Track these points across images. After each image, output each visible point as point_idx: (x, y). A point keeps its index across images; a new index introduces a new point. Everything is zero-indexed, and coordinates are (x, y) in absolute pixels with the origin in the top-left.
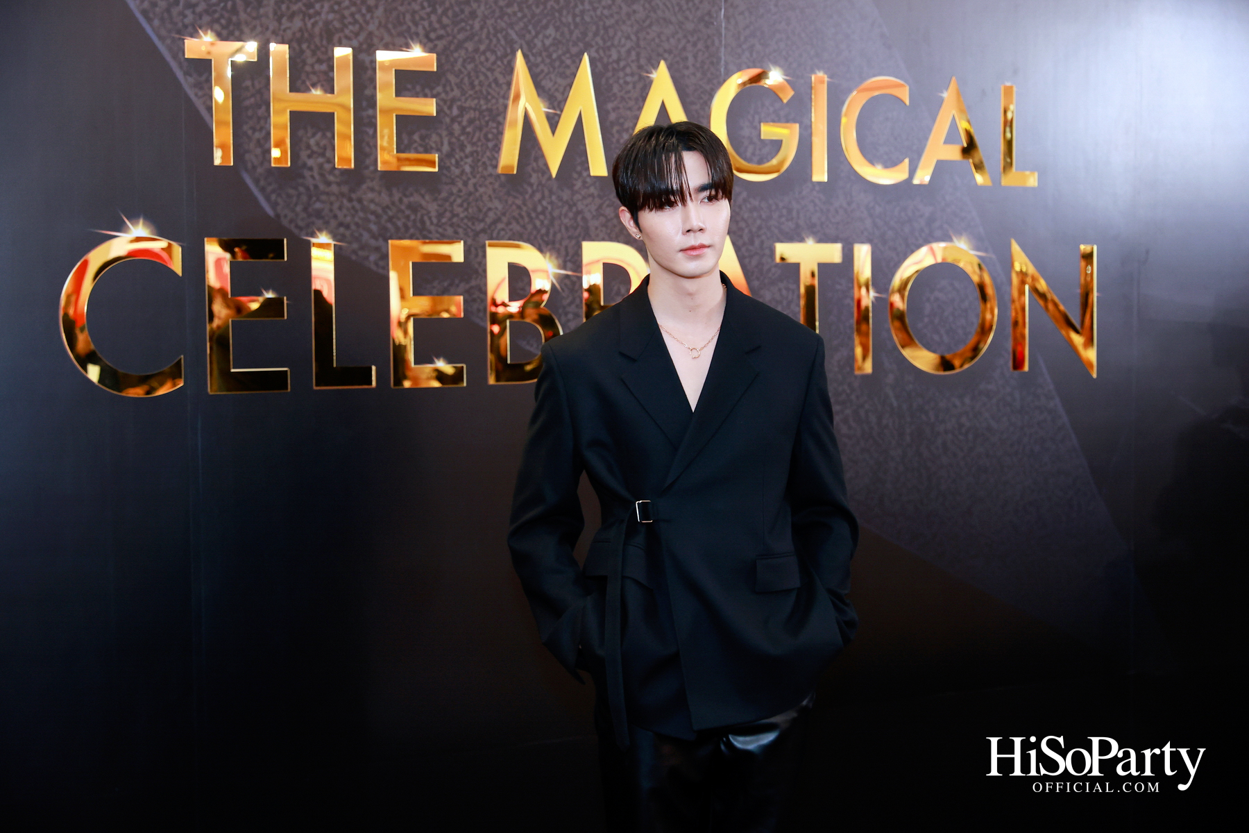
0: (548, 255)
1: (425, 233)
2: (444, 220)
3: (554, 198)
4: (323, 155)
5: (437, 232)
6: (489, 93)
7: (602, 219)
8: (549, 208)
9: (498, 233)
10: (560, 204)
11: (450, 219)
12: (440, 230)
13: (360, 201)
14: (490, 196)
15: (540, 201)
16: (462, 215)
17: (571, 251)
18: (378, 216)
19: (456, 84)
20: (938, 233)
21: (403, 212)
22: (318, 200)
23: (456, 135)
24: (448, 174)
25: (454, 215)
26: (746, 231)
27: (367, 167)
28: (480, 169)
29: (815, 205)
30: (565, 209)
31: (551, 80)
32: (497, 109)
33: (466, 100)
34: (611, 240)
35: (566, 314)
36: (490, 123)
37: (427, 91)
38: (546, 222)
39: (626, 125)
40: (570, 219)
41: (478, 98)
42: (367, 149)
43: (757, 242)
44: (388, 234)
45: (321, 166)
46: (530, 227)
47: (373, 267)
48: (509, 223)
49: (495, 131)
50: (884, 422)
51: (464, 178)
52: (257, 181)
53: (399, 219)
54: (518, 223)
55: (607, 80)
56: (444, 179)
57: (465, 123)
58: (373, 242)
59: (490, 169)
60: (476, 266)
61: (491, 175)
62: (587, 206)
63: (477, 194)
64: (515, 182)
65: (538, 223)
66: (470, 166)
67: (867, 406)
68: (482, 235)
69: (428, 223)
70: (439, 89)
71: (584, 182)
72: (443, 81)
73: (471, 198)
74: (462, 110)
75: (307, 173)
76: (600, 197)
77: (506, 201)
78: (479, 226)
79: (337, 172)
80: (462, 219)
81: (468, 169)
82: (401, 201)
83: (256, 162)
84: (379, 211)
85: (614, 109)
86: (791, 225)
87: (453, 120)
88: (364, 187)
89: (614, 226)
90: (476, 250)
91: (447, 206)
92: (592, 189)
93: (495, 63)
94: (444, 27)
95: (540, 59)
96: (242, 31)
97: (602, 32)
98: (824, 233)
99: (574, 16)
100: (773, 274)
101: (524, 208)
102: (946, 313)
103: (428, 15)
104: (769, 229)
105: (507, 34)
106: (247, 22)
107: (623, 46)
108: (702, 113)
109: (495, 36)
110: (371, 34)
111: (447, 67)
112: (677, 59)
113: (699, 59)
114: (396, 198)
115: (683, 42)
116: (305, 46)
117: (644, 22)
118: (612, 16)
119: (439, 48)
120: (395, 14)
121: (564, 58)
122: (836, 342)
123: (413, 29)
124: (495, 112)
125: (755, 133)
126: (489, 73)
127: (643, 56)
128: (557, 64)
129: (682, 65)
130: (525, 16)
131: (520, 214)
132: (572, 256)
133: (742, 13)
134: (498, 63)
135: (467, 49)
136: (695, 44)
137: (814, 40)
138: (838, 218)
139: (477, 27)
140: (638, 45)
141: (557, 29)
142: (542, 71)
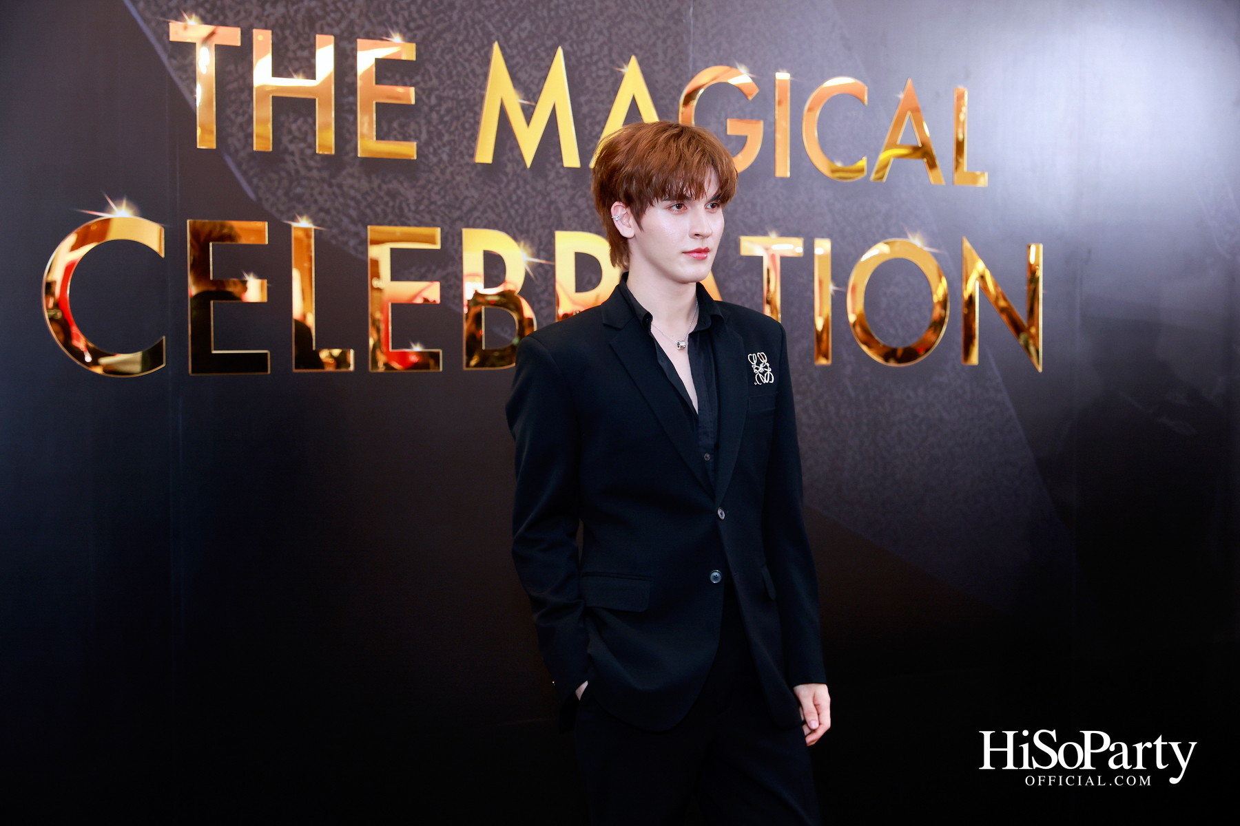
0: (522, 243)
1: (403, 219)
2: (422, 207)
3: (528, 188)
4: (304, 140)
6: (466, 84)
7: (575, 210)
8: (524, 197)
9: (475, 220)
10: (534, 194)
11: (427, 207)
12: (418, 217)
13: (340, 186)
14: (466, 185)
15: (515, 191)
16: (439, 203)
17: (544, 240)
18: (358, 202)
19: (435, 74)
20: (894, 229)
21: (382, 198)
22: (299, 184)
23: (435, 122)
24: (426, 162)
25: (432, 203)
27: (347, 154)
28: (457, 158)
29: (778, 200)
30: (539, 198)
31: (527, 72)
32: (474, 99)
33: (444, 89)
34: (583, 229)
35: (539, 302)
36: (468, 113)
37: (406, 79)
38: (521, 211)
39: (599, 118)
40: (544, 209)
41: (456, 88)
42: (348, 136)
44: (367, 220)
45: (302, 152)
46: (505, 216)
47: (353, 253)
48: (484, 212)
49: (472, 121)
50: (843, 412)
51: (442, 166)
52: (239, 165)
53: (378, 205)
54: (493, 211)
55: (581, 74)
56: (422, 167)
57: (442, 112)
58: (352, 228)
59: (467, 158)
60: (453, 253)
61: (467, 164)
62: (560, 196)
63: (454, 182)
64: (491, 171)
65: (513, 212)
66: (448, 155)
67: (826, 396)
68: (458, 223)
69: (406, 210)
70: (418, 78)
71: (558, 173)
72: (422, 70)
73: (448, 186)
74: (440, 99)
75: (288, 158)
76: (573, 188)
77: (482, 190)
78: (456, 214)
79: (318, 158)
80: (440, 207)
81: (445, 157)
82: (380, 187)
83: (238, 145)
84: (359, 197)
85: (589, 102)
86: (755, 218)
87: (431, 109)
88: (344, 173)
89: (586, 216)
90: (453, 236)
91: (425, 193)
92: (565, 181)
93: (473, 54)
94: (423, 18)
95: (515, 51)
96: (225, 16)
97: (576, 26)
98: (786, 228)
99: (549, 10)
100: (738, 266)
101: (500, 197)
102: (901, 308)
103: (408, 5)
104: (734, 222)
105: (484, 26)
106: (231, 9)
107: (595, 41)
108: (671, 108)
109: (473, 27)
110: (352, 23)
111: (425, 57)
112: (647, 55)
113: (669, 55)
114: (375, 184)
115: (653, 39)
116: (288, 33)
117: (616, 18)
118: (585, 11)
119: (419, 39)
120: (375, 3)
121: (539, 51)
122: (797, 334)
123: (394, 18)
124: (472, 103)
125: (721, 129)
126: (467, 64)
127: (614, 51)
128: (533, 56)
129: (652, 61)
130: (502, 9)
131: (495, 203)
132: (546, 246)
133: (710, 11)
134: (476, 54)
135: (445, 40)
136: (664, 41)
137: (778, 40)
138: (800, 214)
139: (455, 18)
140: (611, 40)
141: (532, 22)
142: (518, 63)
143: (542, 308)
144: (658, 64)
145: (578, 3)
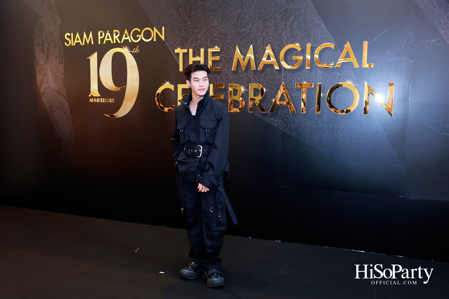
0: (242, 87)
1: (217, 83)
2: (221, 80)
5: (219, 82)
6: (230, 55)
7: (254, 79)
8: (243, 77)
9: (232, 82)
10: (245, 76)
11: (222, 80)
12: (220, 82)
14: (230, 75)
15: (241, 76)
16: (224, 79)
17: (247, 86)
19: (224, 53)
20: (341, 80)
21: (213, 78)
23: (224, 63)
26: (288, 81)
28: (228, 70)
29: (307, 74)
30: (246, 77)
31: (244, 51)
33: (226, 56)
34: (254, 83)
35: (245, 98)
36: (231, 60)
37: (218, 55)
38: (242, 80)
39: (260, 59)
40: (247, 79)
41: (228, 56)
43: (291, 83)
46: (238, 81)
48: (234, 80)
49: (232, 62)
50: (324, 125)
51: (225, 72)
53: (212, 80)
54: (236, 80)
55: (256, 50)
56: (221, 72)
57: (225, 61)
59: (230, 69)
60: (227, 89)
61: (231, 71)
62: (251, 76)
63: (228, 75)
64: (235, 72)
65: (240, 80)
67: (319, 121)
68: (228, 83)
69: (218, 81)
70: (221, 55)
71: (250, 71)
72: (221, 53)
73: (226, 76)
74: (225, 58)
76: (254, 74)
77: (234, 76)
78: (228, 81)
81: (226, 70)
82: (213, 76)
85: (257, 56)
86: (300, 79)
87: (223, 60)
89: (257, 80)
90: (227, 86)
91: (222, 77)
92: (252, 73)
93: (232, 48)
94: (222, 42)
95: (241, 47)
96: (185, 47)
97: (255, 40)
98: (309, 81)
99: (249, 37)
100: (295, 90)
101: (237, 77)
102: (343, 100)
103: (219, 40)
104: (294, 80)
105: (235, 42)
106: (185, 45)
107: (260, 42)
108: (278, 55)
109: (232, 43)
110: (208, 45)
111: (222, 50)
112: (273, 44)
113: (278, 43)
114: (212, 76)
115: (274, 40)
116: (195, 49)
117: (265, 37)
118: (258, 36)
119: (221, 47)
120: (212, 41)
121: (247, 46)
122: (311, 106)
123: (216, 43)
124: (232, 58)
125: (291, 59)
126: (231, 51)
127: (264, 44)
128: (245, 47)
129: (274, 45)
130: (238, 38)
131: (236, 78)
132: (247, 87)
133: (289, 32)
134: (233, 48)
135: (226, 46)
136: (277, 40)
137: (308, 36)
138: (313, 77)
139: (228, 42)
140: (263, 42)
141: (245, 40)
142: (242, 49)
143: (246, 101)
144: (275, 46)
145: (256, 35)
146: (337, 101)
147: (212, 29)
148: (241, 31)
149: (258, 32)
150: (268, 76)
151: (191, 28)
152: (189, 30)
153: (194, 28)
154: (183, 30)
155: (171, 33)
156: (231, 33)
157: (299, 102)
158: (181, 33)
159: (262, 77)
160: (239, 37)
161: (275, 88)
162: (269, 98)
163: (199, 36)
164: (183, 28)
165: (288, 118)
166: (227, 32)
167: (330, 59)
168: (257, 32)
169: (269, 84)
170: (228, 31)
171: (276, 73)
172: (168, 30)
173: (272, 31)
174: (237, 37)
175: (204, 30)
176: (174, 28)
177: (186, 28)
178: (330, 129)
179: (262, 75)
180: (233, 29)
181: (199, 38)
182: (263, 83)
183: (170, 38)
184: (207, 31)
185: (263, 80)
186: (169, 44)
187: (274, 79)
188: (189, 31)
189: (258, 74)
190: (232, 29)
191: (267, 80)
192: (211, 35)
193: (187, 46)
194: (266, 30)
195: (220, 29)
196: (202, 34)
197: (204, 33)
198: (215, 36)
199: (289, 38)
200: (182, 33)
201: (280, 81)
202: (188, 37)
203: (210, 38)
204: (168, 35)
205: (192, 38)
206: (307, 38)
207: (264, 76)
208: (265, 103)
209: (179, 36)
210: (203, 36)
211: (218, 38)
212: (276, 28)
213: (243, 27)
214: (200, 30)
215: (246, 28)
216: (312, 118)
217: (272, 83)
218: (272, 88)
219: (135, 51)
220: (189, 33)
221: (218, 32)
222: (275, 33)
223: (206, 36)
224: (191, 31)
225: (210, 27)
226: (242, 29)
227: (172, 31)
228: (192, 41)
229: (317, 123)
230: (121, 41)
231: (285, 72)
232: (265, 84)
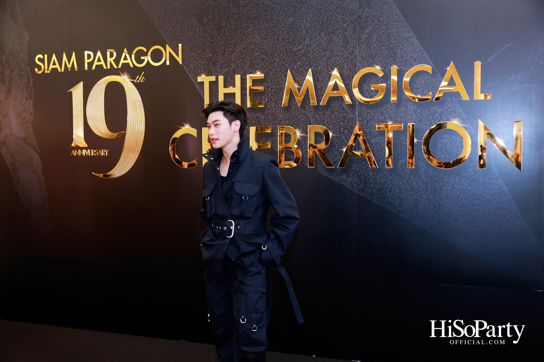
0: (298, 130)
1: (260, 124)
2: (266, 121)
3: (299, 113)
5: (264, 124)
6: (279, 83)
7: (315, 118)
8: (298, 116)
9: (282, 124)
10: (301, 114)
11: (268, 120)
12: (265, 123)
14: (280, 113)
15: (295, 114)
16: (271, 119)
17: (304, 128)
19: (270, 82)
20: (444, 118)
21: (254, 119)
23: (270, 96)
24: (267, 108)
25: (269, 119)
26: (365, 120)
27: (244, 107)
28: (277, 106)
29: (392, 111)
30: (303, 115)
31: (299, 78)
32: (282, 87)
33: (273, 86)
35: (303, 147)
36: (280, 92)
37: (261, 84)
38: (297, 120)
39: (323, 89)
40: (304, 119)
41: (276, 85)
42: (244, 102)
43: (369, 124)
44: (250, 125)
46: (291, 122)
48: (285, 121)
49: (281, 94)
50: (420, 185)
51: (272, 108)
53: (253, 121)
54: (288, 120)
55: (317, 76)
57: (272, 92)
59: (280, 105)
60: (275, 133)
61: (280, 107)
62: (310, 114)
63: (276, 113)
64: (287, 109)
65: (294, 120)
66: (274, 105)
67: (412, 179)
68: (277, 125)
69: (261, 121)
70: (265, 83)
71: (309, 107)
72: (266, 81)
73: (274, 114)
74: (272, 89)
76: (314, 112)
77: (284, 114)
78: (276, 122)
80: (271, 120)
81: (273, 106)
82: (254, 116)
85: (319, 85)
86: (383, 118)
87: (269, 92)
89: (319, 120)
90: (275, 129)
91: (267, 116)
92: (312, 110)
93: (281, 74)
94: (266, 66)
95: (295, 72)
96: (212, 73)
97: (315, 61)
98: (396, 120)
99: (306, 58)
100: (375, 134)
101: (290, 116)
102: (448, 147)
103: (262, 63)
104: (374, 119)
105: (285, 65)
106: (213, 71)
107: (322, 65)
108: (349, 83)
109: (282, 66)
110: (245, 70)
111: (267, 77)
112: (341, 67)
113: (349, 66)
114: (252, 115)
115: (343, 61)
116: (228, 75)
117: (330, 56)
118: (319, 56)
119: (265, 72)
120: (252, 64)
121: (303, 71)
122: (400, 157)
123: (257, 67)
124: (281, 89)
125: (369, 88)
126: (280, 78)
127: (329, 67)
128: (301, 73)
129: (342, 69)
130: (291, 60)
131: (289, 118)
132: (305, 130)
133: (364, 50)
134: (283, 74)
135: (273, 71)
136: (347, 62)
137: (392, 55)
138: (401, 115)
139: (276, 65)
140: (327, 64)
141: (301, 62)
142: (296, 75)
143: (303, 149)
144: (345, 69)
145: (316, 54)
146: (439, 149)
147: (251, 47)
148: (294, 49)
149: (320, 49)
150: (335, 114)
151: (221, 45)
152: (219, 48)
153: (225, 45)
154: (208, 49)
155: (191, 53)
156: (279, 52)
157: (382, 152)
158: (206, 53)
159: (327, 115)
160: (292, 57)
161: (346, 131)
162: (337, 147)
163: (233, 57)
164: (209, 45)
165: (366, 175)
166: (274, 51)
167: (426, 87)
168: (318, 50)
169: (337, 125)
170: (275, 49)
171: (347, 110)
172: (187, 49)
173: (340, 49)
174: (288, 57)
175: (240, 48)
176: (196, 46)
177: (214, 45)
178: (430, 192)
179: (326, 113)
180: (283, 46)
181: (233, 59)
182: (327, 124)
183: (190, 60)
184: (244, 49)
185: (329, 120)
186: (189, 69)
187: (345, 118)
188: (218, 50)
189: (320, 111)
190: (281, 46)
191: (334, 119)
192: (251, 56)
193: (215, 72)
194: (331, 47)
195: (263, 46)
196: (236, 53)
197: (240, 52)
198: (256, 56)
199: (364, 58)
200: (208, 53)
201: (353, 122)
202: (217, 59)
203: (249, 60)
204: (188, 55)
205: (222, 60)
206: (392, 57)
207: (329, 114)
208: (331, 153)
209: (203, 56)
210: (238, 56)
211: (261, 60)
212: (346, 44)
213: (297, 44)
214: (234, 48)
215: (301, 44)
216: (403, 175)
217: (342, 123)
218: (342, 131)
219: (138, 79)
220: (218, 52)
221: (261, 50)
222: (345, 52)
223: (243, 57)
224: (221, 50)
225: (248, 44)
226: (295, 46)
227: (194, 50)
228: (222, 64)
229: (410, 182)
230: (118, 65)
231: (360, 107)
232: (331, 126)
